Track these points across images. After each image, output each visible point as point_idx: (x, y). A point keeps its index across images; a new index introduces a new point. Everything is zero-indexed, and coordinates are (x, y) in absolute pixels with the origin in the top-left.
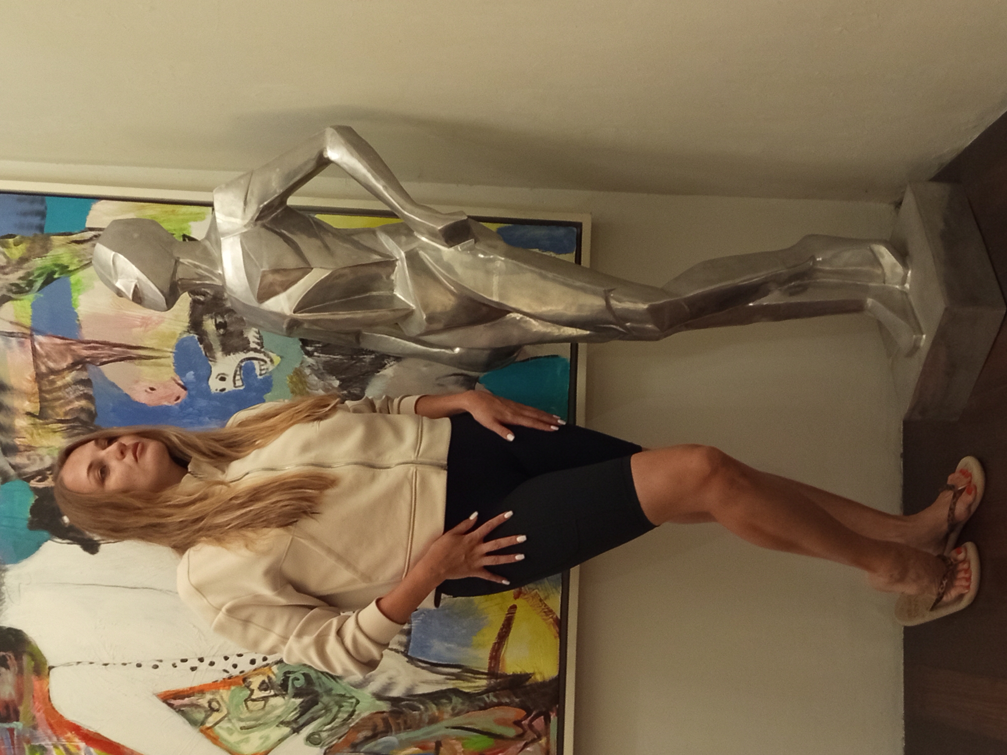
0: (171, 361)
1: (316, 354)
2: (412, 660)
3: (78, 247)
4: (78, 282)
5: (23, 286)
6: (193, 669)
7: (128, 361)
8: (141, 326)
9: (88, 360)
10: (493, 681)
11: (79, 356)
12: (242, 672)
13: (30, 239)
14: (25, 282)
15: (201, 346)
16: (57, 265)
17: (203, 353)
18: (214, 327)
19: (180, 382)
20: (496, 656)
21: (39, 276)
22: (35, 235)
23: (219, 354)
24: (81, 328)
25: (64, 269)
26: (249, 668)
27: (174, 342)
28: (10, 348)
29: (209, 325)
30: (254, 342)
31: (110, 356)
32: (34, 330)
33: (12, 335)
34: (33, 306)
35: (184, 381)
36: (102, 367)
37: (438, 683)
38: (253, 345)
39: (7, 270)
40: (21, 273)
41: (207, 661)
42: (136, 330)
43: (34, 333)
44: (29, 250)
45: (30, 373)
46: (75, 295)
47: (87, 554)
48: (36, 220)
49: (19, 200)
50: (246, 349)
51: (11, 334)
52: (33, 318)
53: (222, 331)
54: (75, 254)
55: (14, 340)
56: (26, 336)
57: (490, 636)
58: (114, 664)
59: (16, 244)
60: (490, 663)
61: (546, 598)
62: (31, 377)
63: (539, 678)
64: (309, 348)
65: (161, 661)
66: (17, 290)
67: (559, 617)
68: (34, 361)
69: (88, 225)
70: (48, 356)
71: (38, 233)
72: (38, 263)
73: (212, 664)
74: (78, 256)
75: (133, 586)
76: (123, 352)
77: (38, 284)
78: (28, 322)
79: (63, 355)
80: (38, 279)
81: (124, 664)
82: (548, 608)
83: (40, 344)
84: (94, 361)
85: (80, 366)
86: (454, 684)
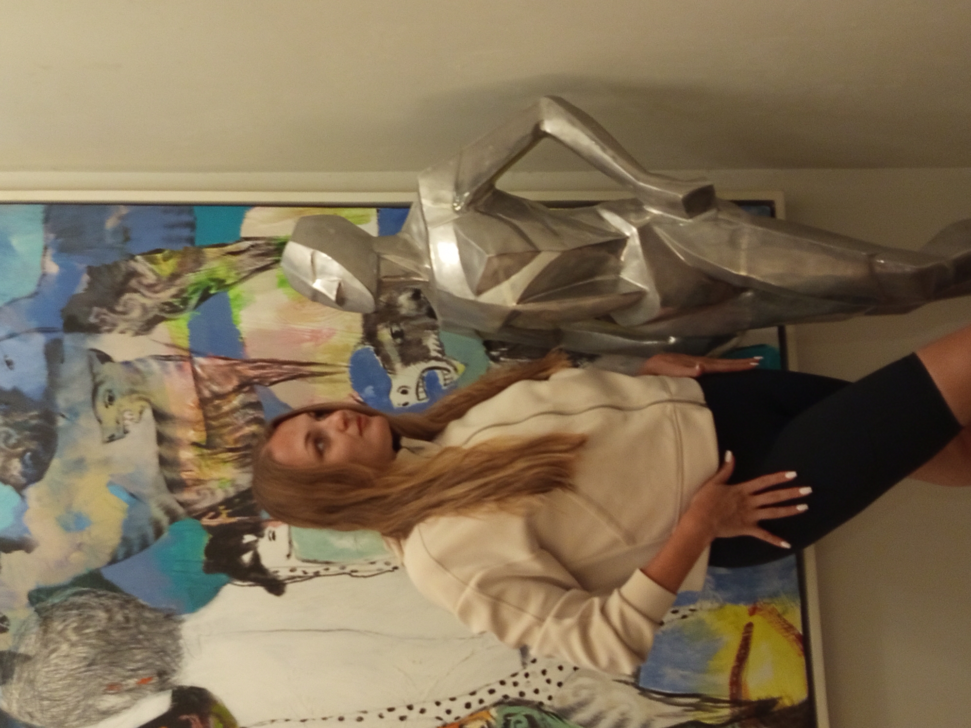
0: (346, 376)
1: (502, 359)
2: (644, 692)
3: (234, 259)
4: (237, 297)
5: (176, 304)
6: (402, 718)
7: (300, 379)
8: (311, 340)
9: (256, 380)
10: (737, 710)
11: (246, 377)
12: (457, 718)
13: (179, 253)
14: (180, 300)
15: (378, 358)
16: (213, 280)
17: (381, 365)
18: (389, 337)
19: (359, 398)
20: (736, 681)
21: (194, 292)
22: (186, 248)
23: (398, 366)
24: (246, 346)
25: (221, 284)
26: (464, 713)
27: (348, 356)
28: (168, 373)
29: (385, 334)
30: (435, 350)
31: (280, 375)
32: (193, 352)
33: (170, 358)
34: (190, 326)
35: (364, 397)
36: (272, 388)
37: (675, 715)
38: (434, 354)
39: (157, 288)
40: (173, 291)
41: (417, 708)
42: (307, 345)
43: (193, 355)
44: (180, 265)
45: (192, 399)
46: (235, 311)
47: (271, 597)
48: (186, 232)
49: (165, 212)
50: (427, 358)
51: (168, 358)
52: (192, 338)
53: (399, 341)
54: (232, 267)
55: (171, 365)
56: (184, 358)
57: (727, 659)
58: (314, 719)
59: (166, 259)
60: (731, 689)
61: (784, 612)
62: (194, 403)
63: (787, 703)
64: (494, 353)
65: (365, 712)
66: (171, 309)
67: (801, 632)
68: (197, 386)
69: (243, 234)
70: (211, 379)
71: (189, 245)
72: (191, 278)
73: (422, 711)
74: (236, 269)
75: (327, 628)
76: (294, 369)
77: (194, 301)
78: (185, 343)
79: (227, 377)
80: (192, 296)
81: (324, 719)
82: (787, 624)
83: (202, 366)
84: (263, 381)
85: (247, 389)
86: (694, 715)
